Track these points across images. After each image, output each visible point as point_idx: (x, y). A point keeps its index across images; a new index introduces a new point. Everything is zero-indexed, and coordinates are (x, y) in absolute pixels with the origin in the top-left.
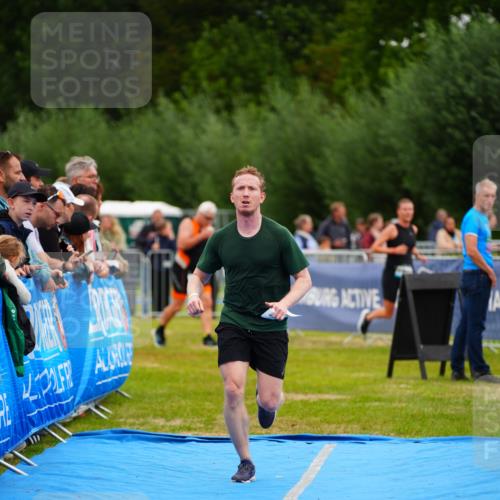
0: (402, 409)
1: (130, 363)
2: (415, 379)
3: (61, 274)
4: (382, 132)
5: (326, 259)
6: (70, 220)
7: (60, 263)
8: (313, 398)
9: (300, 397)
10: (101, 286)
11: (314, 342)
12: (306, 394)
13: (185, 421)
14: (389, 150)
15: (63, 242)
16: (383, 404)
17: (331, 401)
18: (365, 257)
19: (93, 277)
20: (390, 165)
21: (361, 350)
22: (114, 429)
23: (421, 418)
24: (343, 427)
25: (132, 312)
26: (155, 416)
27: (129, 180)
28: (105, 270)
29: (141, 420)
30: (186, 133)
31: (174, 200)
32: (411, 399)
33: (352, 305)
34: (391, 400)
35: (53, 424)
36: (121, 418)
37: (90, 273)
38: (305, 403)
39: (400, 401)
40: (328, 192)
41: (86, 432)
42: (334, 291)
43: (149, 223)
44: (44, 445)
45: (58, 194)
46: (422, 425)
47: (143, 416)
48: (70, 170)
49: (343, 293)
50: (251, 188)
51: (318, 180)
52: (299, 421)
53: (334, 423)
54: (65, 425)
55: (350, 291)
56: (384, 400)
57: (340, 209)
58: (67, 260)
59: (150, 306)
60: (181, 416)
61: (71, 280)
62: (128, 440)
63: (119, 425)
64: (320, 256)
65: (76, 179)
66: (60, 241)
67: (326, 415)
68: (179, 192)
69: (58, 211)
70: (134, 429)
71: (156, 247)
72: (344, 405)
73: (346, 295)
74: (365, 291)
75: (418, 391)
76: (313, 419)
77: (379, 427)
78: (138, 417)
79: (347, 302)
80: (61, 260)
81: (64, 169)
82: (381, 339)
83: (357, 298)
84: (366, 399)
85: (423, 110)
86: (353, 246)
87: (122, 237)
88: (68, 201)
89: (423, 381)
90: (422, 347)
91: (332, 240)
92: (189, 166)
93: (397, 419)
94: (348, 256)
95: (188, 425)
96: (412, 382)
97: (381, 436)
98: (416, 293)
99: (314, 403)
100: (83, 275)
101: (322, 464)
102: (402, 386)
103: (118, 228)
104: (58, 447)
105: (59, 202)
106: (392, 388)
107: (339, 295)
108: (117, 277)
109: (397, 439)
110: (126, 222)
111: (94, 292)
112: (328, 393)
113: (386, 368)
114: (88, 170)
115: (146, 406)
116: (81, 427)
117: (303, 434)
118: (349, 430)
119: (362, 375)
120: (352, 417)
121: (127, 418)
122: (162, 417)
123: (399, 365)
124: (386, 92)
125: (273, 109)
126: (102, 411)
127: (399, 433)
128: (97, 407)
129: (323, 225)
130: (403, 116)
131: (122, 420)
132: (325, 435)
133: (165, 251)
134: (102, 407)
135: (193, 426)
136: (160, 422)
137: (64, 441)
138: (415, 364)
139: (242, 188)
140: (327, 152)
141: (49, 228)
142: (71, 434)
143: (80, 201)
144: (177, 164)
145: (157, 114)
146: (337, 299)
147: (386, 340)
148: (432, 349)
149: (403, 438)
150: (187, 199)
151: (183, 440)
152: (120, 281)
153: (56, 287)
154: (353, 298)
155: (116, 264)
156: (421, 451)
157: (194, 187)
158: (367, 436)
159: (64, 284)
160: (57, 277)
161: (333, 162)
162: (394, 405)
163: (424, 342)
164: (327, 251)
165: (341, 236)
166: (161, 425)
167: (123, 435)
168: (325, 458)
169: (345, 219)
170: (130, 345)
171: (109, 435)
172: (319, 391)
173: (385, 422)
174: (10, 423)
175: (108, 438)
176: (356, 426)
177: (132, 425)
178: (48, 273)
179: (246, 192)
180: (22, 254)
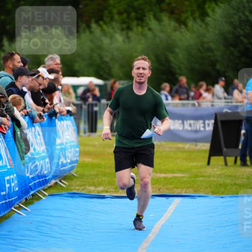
0: (214, 181)
1: (78, 159)
2: (221, 166)
3: (42, 113)
4: (206, 40)
5: (177, 105)
6: (46, 86)
7: (41, 108)
8: (170, 175)
9: (163, 175)
10: (62, 120)
11: (170, 148)
12: (166, 174)
13: (105, 188)
14: (209, 49)
15: (43, 98)
16: (205, 178)
17: (179, 177)
18: (197, 104)
19: (58, 115)
20: (209, 57)
21: (194, 151)
22: (69, 192)
23: (225, 186)
24: (184, 190)
25: (78, 132)
26: (90, 185)
27: (77, 67)
28: (65, 112)
29: (83, 187)
30: (106, 41)
31: (99, 77)
32: (220, 176)
33: (189, 129)
34: (209, 176)
35: (39, 190)
36: (72, 186)
37: (57, 113)
38: (165, 178)
39: (214, 177)
40: (178, 71)
41: (55, 193)
42: (180, 121)
43: (86, 88)
44: (35, 201)
45: (40, 74)
46: (225, 189)
47: (84, 185)
48: (47, 61)
49: (185, 122)
50: (144, 69)
51: (172, 65)
52: (162, 187)
53: (179, 188)
54: (44, 190)
55: (189, 122)
56: (206, 177)
57: (183, 80)
58: (45, 107)
59: (87, 130)
60: (103, 185)
61: (47, 117)
62: (76, 198)
63: (71, 190)
64: (174, 104)
66: (42, 97)
67: (176, 184)
68: (101, 73)
69: (40, 82)
70: (79, 192)
71: (90, 100)
72: (185, 179)
73: (187, 123)
74: (196, 122)
75: (223, 172)
76: (170, 186)
77: (203, 190)
78: (81, 186)
79: (187, 127)
80: (42, 107)
81: (44, 61)
82: (204, 146)
83: (192, 125)
84: (196, 176)
85: (227, 28)
86: (190, 98)
87: (73, 95)
88: (45, 77)
89: (225, 167)
90: (225, 149)
91: (180, 96)
92: (107, 59)
93: (212, 186)
94: (188, 104)
95: (106, 189)
96: (220, 167)
97: (204, 195)
98: (222, 122)
99: (170, 178)
100: (53, 115)
101: (174, 208)
102: (215, 169)
103: (71, 91)
104: (41, 201)
105: (41, 78)
106: (209, 170)
107: (183, 123)
108: (71, 115)
109: (212, 196)
110: (75, 87)
111: (59, 122)
112: (177, 173)
113: (206, 160)
114: (55, 61)
115: (85, 180)
116: (52, 191)
117: (164, 194)
118: (187, 192)
119: (195, 164)
120: (189, 185)
121: (75, 186)
122: (93, 186)
123: (214, 159)
124: (208, 19)
125: (150, 29)
126: (63, 183)
127: (213, 193)
128: (60, 181)
129: (175, 88)
130: (217, 32)
131: (72, 188)
132: (176, 194)
133: (95, 102)
134: (63, 181)
135: (109, 190)
136: (92, 188)
137: (44, 198)
138: (222, 158)
139: (139, 68)
140: (177, 50)
141: (36, 91)
142: (47, 195)
143: (52, 77)
144: (101, 58)
145: (91, 32)
146: (182, 125)
147: (207, 146)
148: (231, 150)
149: (215, 195)
150: (106, 76)
151: (103, 197)
152: (72, 118)
153: (40, 120)
154: (190, 125)
155: (70, 108)
156: (224, 202)
157: (110, 69)
158: (197, 194)
159: (44, 119)
160: (40, 116)
161: (181, 56)
162: (211, 179)
163: (227, 147)
164: (177, 101)
165: (184, 93)
166: (92, 190)
167: (73, 195)
168: (175, 206)
169: (186, 85)
170: (77, 149)
171: (67, 195)
172: (173, 172)
173: (206, 188)
174: (17, 189)
175: (66, 197)
176: (191, 190)
177: (78, 190)
178: (35, 113)
179: (141, 71)
180: (23, 104)
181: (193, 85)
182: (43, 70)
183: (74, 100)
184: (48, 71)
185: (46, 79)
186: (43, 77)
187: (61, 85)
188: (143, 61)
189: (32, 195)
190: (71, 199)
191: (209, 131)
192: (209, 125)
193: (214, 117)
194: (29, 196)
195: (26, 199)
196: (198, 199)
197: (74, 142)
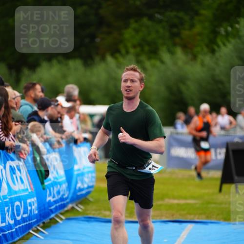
1: (94, 184)
3: (60, 140)
8: (183, 202)
9: (176, 201)
11: (183, 175)
12: (179, 200)
16: (216, 205)
17: (192, 204)
22: (86, 216)
24: (197, 216)
26: (105, 210)
29: (98, 212)
34: (221, 203)
35: (57, 215)
36: (88, 210)
38: (178, 205)
39: (226, 204)
41: (71, 217)
44: (52, 224)
47: (100, 210)
50: (132, 81)
52: (176, 214)
53: (192, 214)
54: (62, 214)
56: (218, 204)
63: (87, 214)
67: (189, 210)
70: (95, 216)
72: (197, 206)
76: (183, 212)
77: (215, 217)
78: (96, 210)
82: (215, 174)
84: (209, 203)
90: (236, 178)
93: (224, 213)
97: (216, 221)
98: (234, 152)
99: (183, 205)
101: (187, 234)
102: (227, 197)
104: (58, 225)
106: (221, 197)
109: (224, 223)
113: (218, 188)
115: (101, 205)
116: (69, 215)
117: (177, 219)
118: (200, 218)
119: (207, 191)
120: (201, 212)
121: (91, 211)
122: (108, 210)
123: (225, 187)
126: (79, 207)
127: (225, 220)
128: (77, 205)
131: (89, 212)
132: (188, 220)
134: (79, 205)
136: (107, 213)
137: (61, 222)
139: (126, 81)
142: (64, 218)
147: (218, 174)
149: (227, 222)
160: (59, 142)
162: (223, 206)
163: (238, 175)
167: (89, 219)
170: (94, 175)
171: (83, 219)
172: (186, 198)
173: (218, 215)
174: (36, 212)
175: (83, 221)
176: (204, 216)
177: (94, 214)
179: (129, 84)
180: (43, 131)
188: (132, 72)
189: (51, 219)
190: (86, 223)
191: (220, 160)
192: (220, 154)
194: (47, 220)
195: (44, 223)
196: (210, 226)
197: (90, 167)
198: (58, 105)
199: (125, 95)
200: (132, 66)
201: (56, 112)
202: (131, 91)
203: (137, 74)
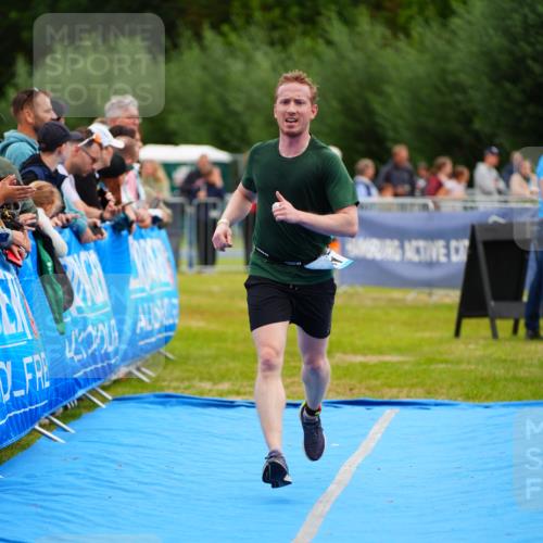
0: (471, 371)
1: (177, 321)
2: (485, 338)
3: (99, 223)
4: (451, 66)
5: (387, 208)
7: (96, 212)
8: (373, 359)
9: (359, 359)
10: (142, 237)
11: (374, 299)
12: (364, 355)
13: (233, 385)
14: (458, 87)
15: (101, 190)
16: (449, 366)
17: (393, 364)
18: (431, 205)
19: (135, 226)
20: (458, 103)
21: (426, 307)
22: (157, 393)
23: (491, 381)
24: (405, 391)
25: (177, 264)
26: (201, 379)
27: (173, 123)
28: (148, 221)
29: (186, 384)
30: (236, 66)
31: (221, 144)
32: (480, 360)
33: (416, 258)
34: (459, 362)
35: (94, 389)
36: (164, 380)
37: (132, 222)
38: (364, 366)
39: (469, 363)
40: (390, 134)
41: (127, 396)
42: (396, 243)
43: (194, 168)
44: (83, 410)
45: (94, 137)
46: (492, 389)
47: (188, 379)
48: (109, 109)
49: (407, 245)
50: (298, 102)
51: (379, 120)
52: (358, 385)
53: (395, 386)
54: (104, 388)
55: (415, 243)
56: (452, 362)
57: (402, 152)
58: (104, 208)
59: (195, 260)
60: (230, 379)
61: (110, 230)
62: (171, 405)
63: (162, 388)
64: (381, 204)
65: (114, 120)
66: (98, 187)
67: (387, 378)
68: (226, 135)
69: (94, 155)
70: (179, 393)
71: (202, 195)
72: (407, 367)
73: (410, 247)
74: (430, 243)
75: (489, 351)
76: (373, 382)
77: (444, 391)
78: (182, 380)
79: (410, 255)
80: (99, 208)
82: (447, 296)
83: (422, 250)
84: (431, 361)
85: (498, 40)
86: (417, 193)
87: (165, 184)
88: (105, 144)
89: (492, 341)
90: (492, 303)
91: (395, 186)
92: (238, 107)
93: (465, 383)
94: (412, 205)
95: (236, 388)
96: (482, 342)
97: (446, 401)
98: (487, 244)
99: (375, 365)
100: (123, 225)
101: (383, 430)
102: (472, 346)
103: (161, 174)
104: (96, 413)
105: (95, 146)
106: (459, 348)
107: (402, 247)
108: (160, 228)
109: (464, 404)
110: (170, 168)
111: (135, 242)
112: (390, 354)
113: (453, 327)
114: (127, 110)
115: (191, 368)
116: (121, 391)
117: (362, 398)
118: (412, 394)
119: (427, 335)
120: (415, 380)
121: (171, 381)
122: (209, 380)
123: (469, 325)
125: (329, 43)
126: (144, 373)
127: (468, 397)
128: (138, 369)
129: (385, 169)
130: (475, 49)
131: (165, 384)
132: (386, 399)
133: (212, 200)
134: (143, 369)
135: (242, 390)
136: (207, 385)
137: (103, 406)
138: (485, 322)
139: (286, 102)
140: (389, 89)
141: (84, 175)
142: (110, 398)
143: (120, 143)
144: (225, 103)
145: (203, 48)
146: (400, 251)
147: (454, 296)
148: (504, 306)
149: (471, 403)
150: (235, 143)
151: (231, 405)
152: (163, 233)
153: (94, 237)
154: (418, 251)
155: (158, 213)
156: (491, 417)
157: (244, 129)
158: (433, 400)
159: (102, 234)
160: (95, 228)
161: (396, 101)
162: (463, 366)
163: (496, 298)
164: (388, 199)
165: (403, 182)
166: (208, 389)
167: (166, 399)
168: (385, 425)
170: (175, 301)
171: (152, 399)
172: (381, 352)
173: (452, 386)
174: (47, 384)
175: (151, 403)
176: (419, 391)
177: (176, 388)
178: (84, 222)
179: (292, 108)
180: (58, 203)
181: (422, 165)
182: (100, 130)
183: (166, 194)
184: (112, 131)
185: (106, 148)
186: (100, 145)
187: (138, 162)
189: (79, 399)
190: (160, 407)
191: (457, 263)
192: (457, 251)
193: (469, 233)
194: (71, 402)
195: (66, 408)
196: (435, 411)
197: (167, 284)
198: (92, 141)
199: (286, 130)
200: (296, 73)
201: (88, 160)
202: (296, 121)
203: (306, 88)
